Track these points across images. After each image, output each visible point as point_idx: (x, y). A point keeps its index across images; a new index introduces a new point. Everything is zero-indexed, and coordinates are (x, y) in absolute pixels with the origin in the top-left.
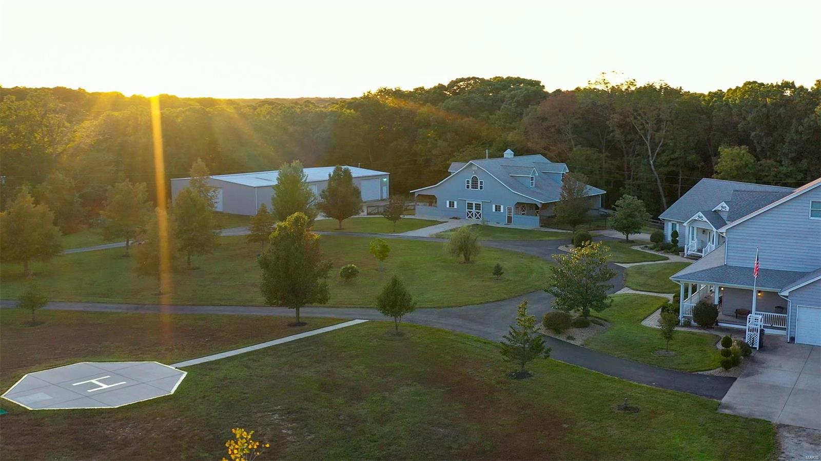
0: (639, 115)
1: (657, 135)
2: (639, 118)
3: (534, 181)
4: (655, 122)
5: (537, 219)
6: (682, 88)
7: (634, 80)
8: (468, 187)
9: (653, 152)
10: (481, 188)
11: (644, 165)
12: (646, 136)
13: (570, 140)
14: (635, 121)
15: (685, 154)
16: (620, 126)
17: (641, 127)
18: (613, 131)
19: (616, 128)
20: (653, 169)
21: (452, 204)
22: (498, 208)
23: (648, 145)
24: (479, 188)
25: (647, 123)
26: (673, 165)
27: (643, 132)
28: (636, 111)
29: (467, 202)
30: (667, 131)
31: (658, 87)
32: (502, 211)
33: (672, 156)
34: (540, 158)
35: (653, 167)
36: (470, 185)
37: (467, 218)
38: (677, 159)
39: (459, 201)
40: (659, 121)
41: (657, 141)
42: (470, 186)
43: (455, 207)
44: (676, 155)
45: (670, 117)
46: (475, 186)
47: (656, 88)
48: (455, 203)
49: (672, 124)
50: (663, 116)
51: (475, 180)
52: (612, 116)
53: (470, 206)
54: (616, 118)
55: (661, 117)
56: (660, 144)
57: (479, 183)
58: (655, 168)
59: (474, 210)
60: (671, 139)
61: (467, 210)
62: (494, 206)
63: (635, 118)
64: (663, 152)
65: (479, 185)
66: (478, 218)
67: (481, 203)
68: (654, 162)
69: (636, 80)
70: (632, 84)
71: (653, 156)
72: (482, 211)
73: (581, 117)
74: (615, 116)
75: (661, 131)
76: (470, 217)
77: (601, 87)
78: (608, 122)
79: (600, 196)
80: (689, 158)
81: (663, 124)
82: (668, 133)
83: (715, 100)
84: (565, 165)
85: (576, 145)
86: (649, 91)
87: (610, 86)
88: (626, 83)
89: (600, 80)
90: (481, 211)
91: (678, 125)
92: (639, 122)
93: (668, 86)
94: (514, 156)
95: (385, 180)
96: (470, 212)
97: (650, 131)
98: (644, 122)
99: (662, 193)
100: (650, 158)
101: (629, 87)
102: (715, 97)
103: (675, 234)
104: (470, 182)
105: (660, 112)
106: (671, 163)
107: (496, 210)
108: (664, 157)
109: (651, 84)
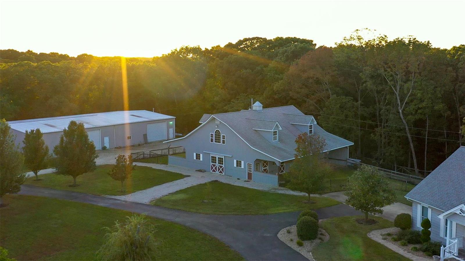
0: (390, 67)
1: (406, 86)
2: (389, 70)
3: (277, 135)
4: (404, 74)
5: (275, 178)
6: (430, 42)
7: (386, 36)
8: (212, 141)
9: (402, 101)
10: (224, 142)
11: (394, 113)
12: (395, 87)
13: (327, 90)
14: (386, 73)
15: (432, 104)
16: (372, 77)
17: (391, 78)
18: (366, 82)
19: (368, 79)
20: (402, 117)
21: (198, 157)
22: (239, 164)
23: (397, 95)
24: (221, 141)
25: (397, 75)
26: (421, 114)
27: (392, 83)
28: (386, 64)
29: (211, 155)
30: (415, 82)
31: (407, 42)
32: (243, 167)
33: (420, 106)
34: (292, 110)
35: (401, 115)
36: (214, 138)
37: (211, 171)
38: (425, 108)
39: (204, 154)
40: (408, 73)
41: (405, 92)
42: (214, 140)
43: (201, 159)
44: (424, 104)
45: (418, 69)
46: (218, 140)
47: (405, 42)
48: (201, 155)
49: (420, 76)
50: (412, 69)
51: (218, 134)
52: (364, 68)
53: (214, 159)
54: (368, 70)
55: (409, 68)
56: (409, 95)
57: (221, 137)
58: (403, 116)
59: (217, 164)
60: (420, 90)
61: (211, 163)
62: (235, 161)
63: (385, 71)
64: (412, 101)
65: (222, 139)
66: (221, 172)
67: (223, 158)
68: (402, 111)
69: (387, 37)
70: (383, 39)
71: (402, 104)
72: (225, 165)
73: (337, 69)
74: (367, 68)
75: (409, 83)
76: (214, 171)
77: (356, 43)
78: (361, 74)
79: (348, 148)
80: (436, 108)
81: (412, 76)
82: (416, 84)
83: (460, 54)
84: (313, 117)
85: (332, 94)
86: (398, 44)
87: (364, 42)
88: (378, 39)
89: (355, 35)
90: (223, 166)
91: (426, 76)
92: (388, 74)
93: (416, 41)
94: (263, 107)
95: (171, 123)
96: (214, 165)
97: (399, 83)
98: (393, 74)
99: (410, 140)
100: (399, 108)
101: (380, 42)
102: (460, 51)
103: (426, 224)
104: (214, 136)
105: (409, 65)
106: (419, 111)
107: (237, 166)
108: (412, 107)
109: (400, 39)
